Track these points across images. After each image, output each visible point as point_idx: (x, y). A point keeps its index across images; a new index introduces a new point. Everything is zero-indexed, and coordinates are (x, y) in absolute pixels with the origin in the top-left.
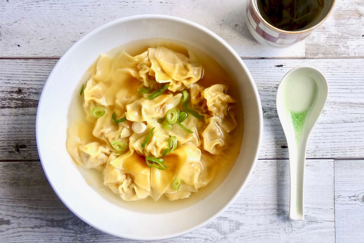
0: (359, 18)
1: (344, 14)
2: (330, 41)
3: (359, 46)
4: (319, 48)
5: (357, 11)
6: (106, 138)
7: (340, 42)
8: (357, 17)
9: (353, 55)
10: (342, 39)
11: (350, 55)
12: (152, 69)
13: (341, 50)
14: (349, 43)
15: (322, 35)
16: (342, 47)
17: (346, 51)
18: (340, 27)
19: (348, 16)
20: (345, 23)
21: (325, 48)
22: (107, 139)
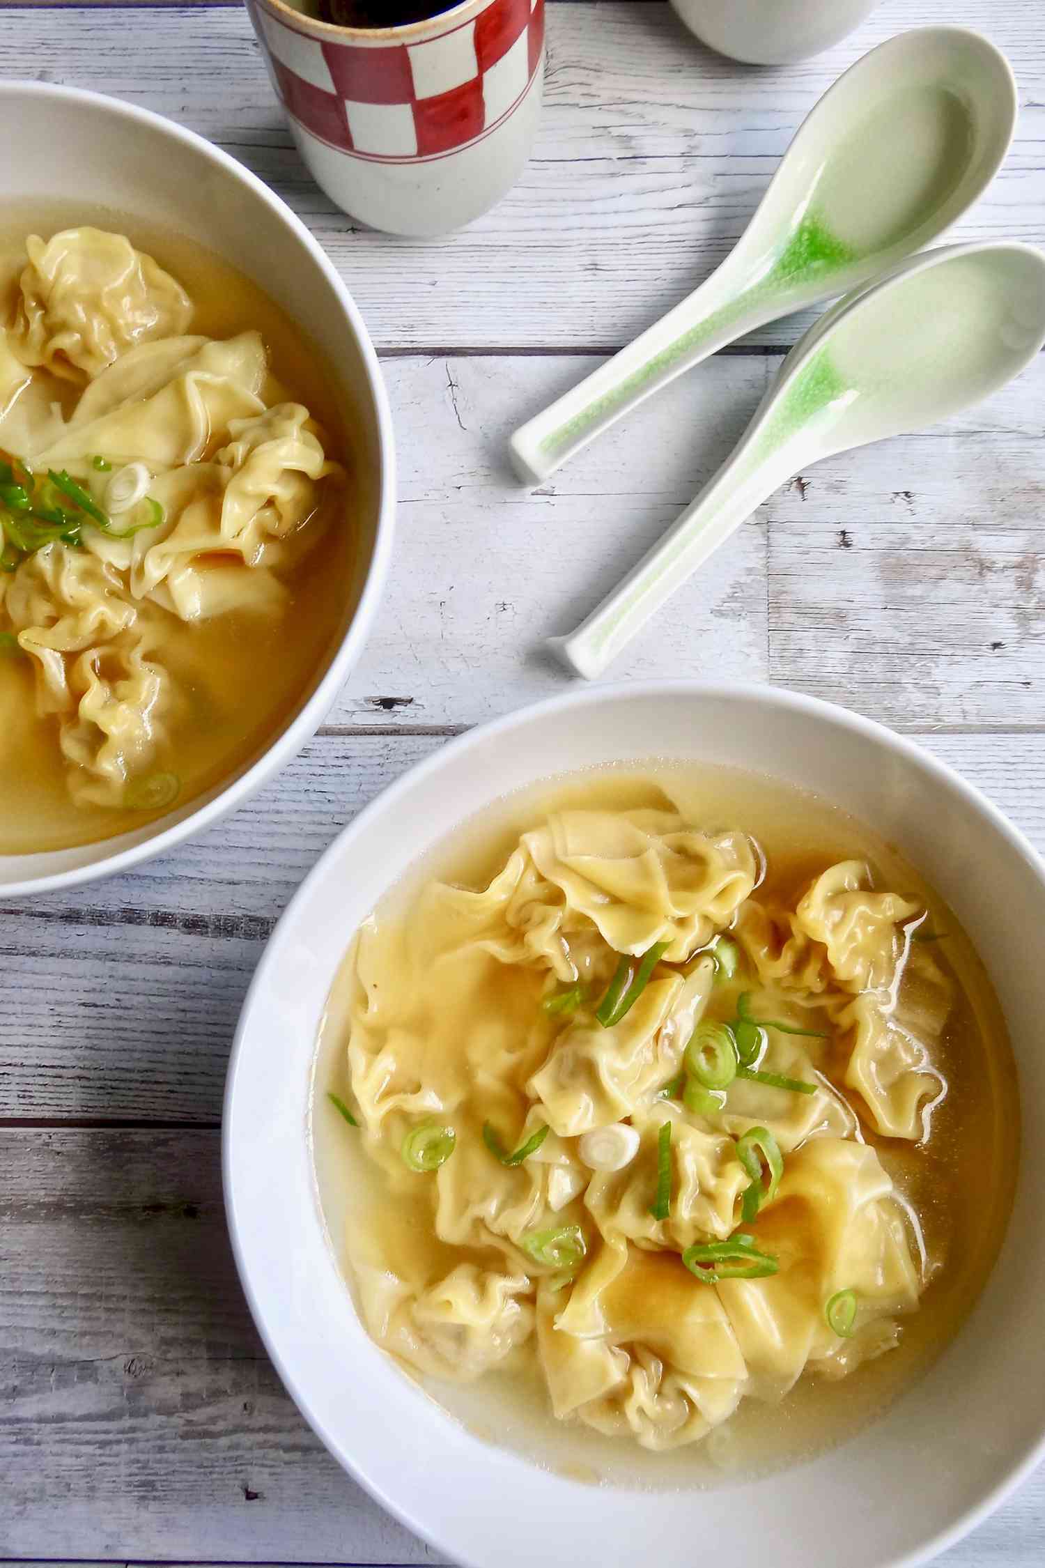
0: (977, 577)
1: (917, 563)
2: (867, 667)
3: (979, 683)
4: (821, 692)
5: (966, 550)
6: (497, 1235)
7: (902, 671)
8: (969, 573)
9: (957, 720)
10: (913, 659)
11: (944, 722)
12: (573, 906)
13: (909, 700)
14: (940, 672)
15: (835, 642)
16: (914, 690)
17: (931, 705)
18: (902, 613)
19: (933, 572)
20: (921, 597)
21: (844, 692)
22: (506, 1238)
